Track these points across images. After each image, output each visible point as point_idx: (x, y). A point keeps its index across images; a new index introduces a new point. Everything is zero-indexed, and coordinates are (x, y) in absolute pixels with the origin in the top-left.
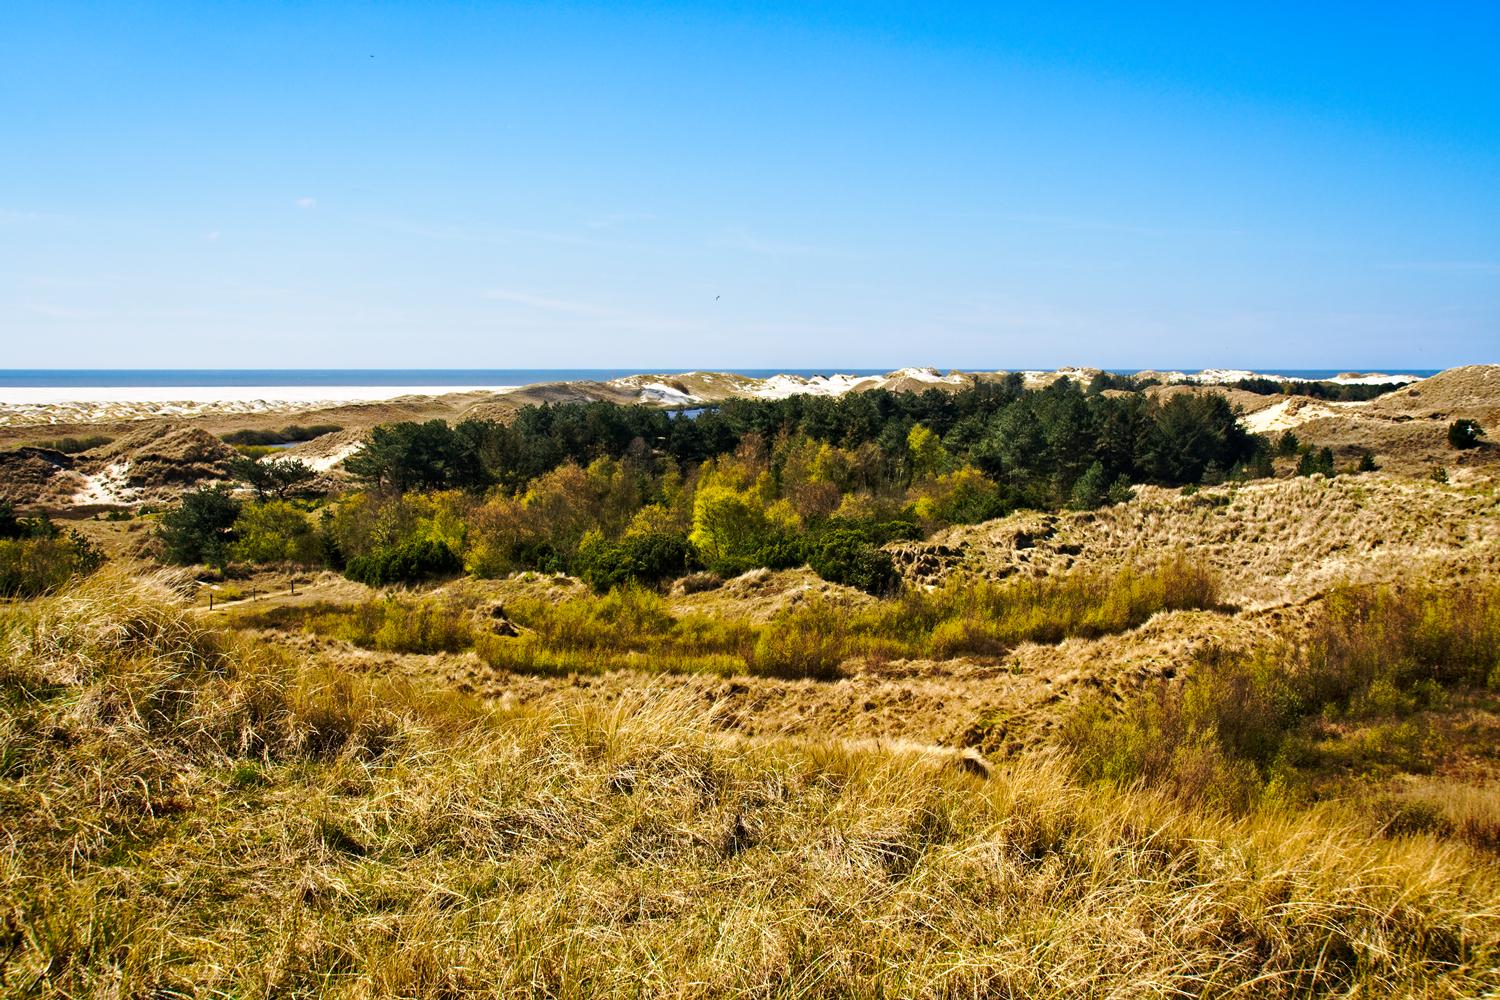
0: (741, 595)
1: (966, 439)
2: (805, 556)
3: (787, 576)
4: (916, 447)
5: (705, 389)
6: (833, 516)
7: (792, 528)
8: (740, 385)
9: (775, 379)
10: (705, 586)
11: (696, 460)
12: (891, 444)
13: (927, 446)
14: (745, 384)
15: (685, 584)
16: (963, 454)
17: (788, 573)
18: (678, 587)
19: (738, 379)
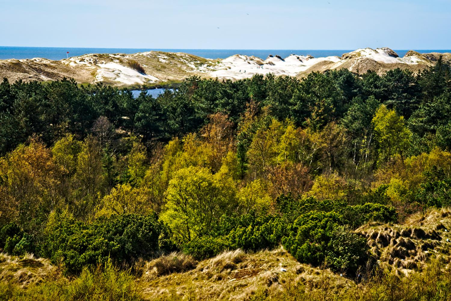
0: (215, 277)
1: (433, 121)
2: (279, 238)
3: (261, 257)
4: (381, 128)
5: (161, 68)
6: (304, 197)
7: (265, 209)
8: (196, 65)
9: (230, 59)
10: (178, 268)
11: (161, 140)
12: (356, 125)
13: (393, 127)
14: (201, 64)
15: (157, 265)
16: (430, 135)
17: (262, 255)
18: (151, 268)
19: (193, 59)
